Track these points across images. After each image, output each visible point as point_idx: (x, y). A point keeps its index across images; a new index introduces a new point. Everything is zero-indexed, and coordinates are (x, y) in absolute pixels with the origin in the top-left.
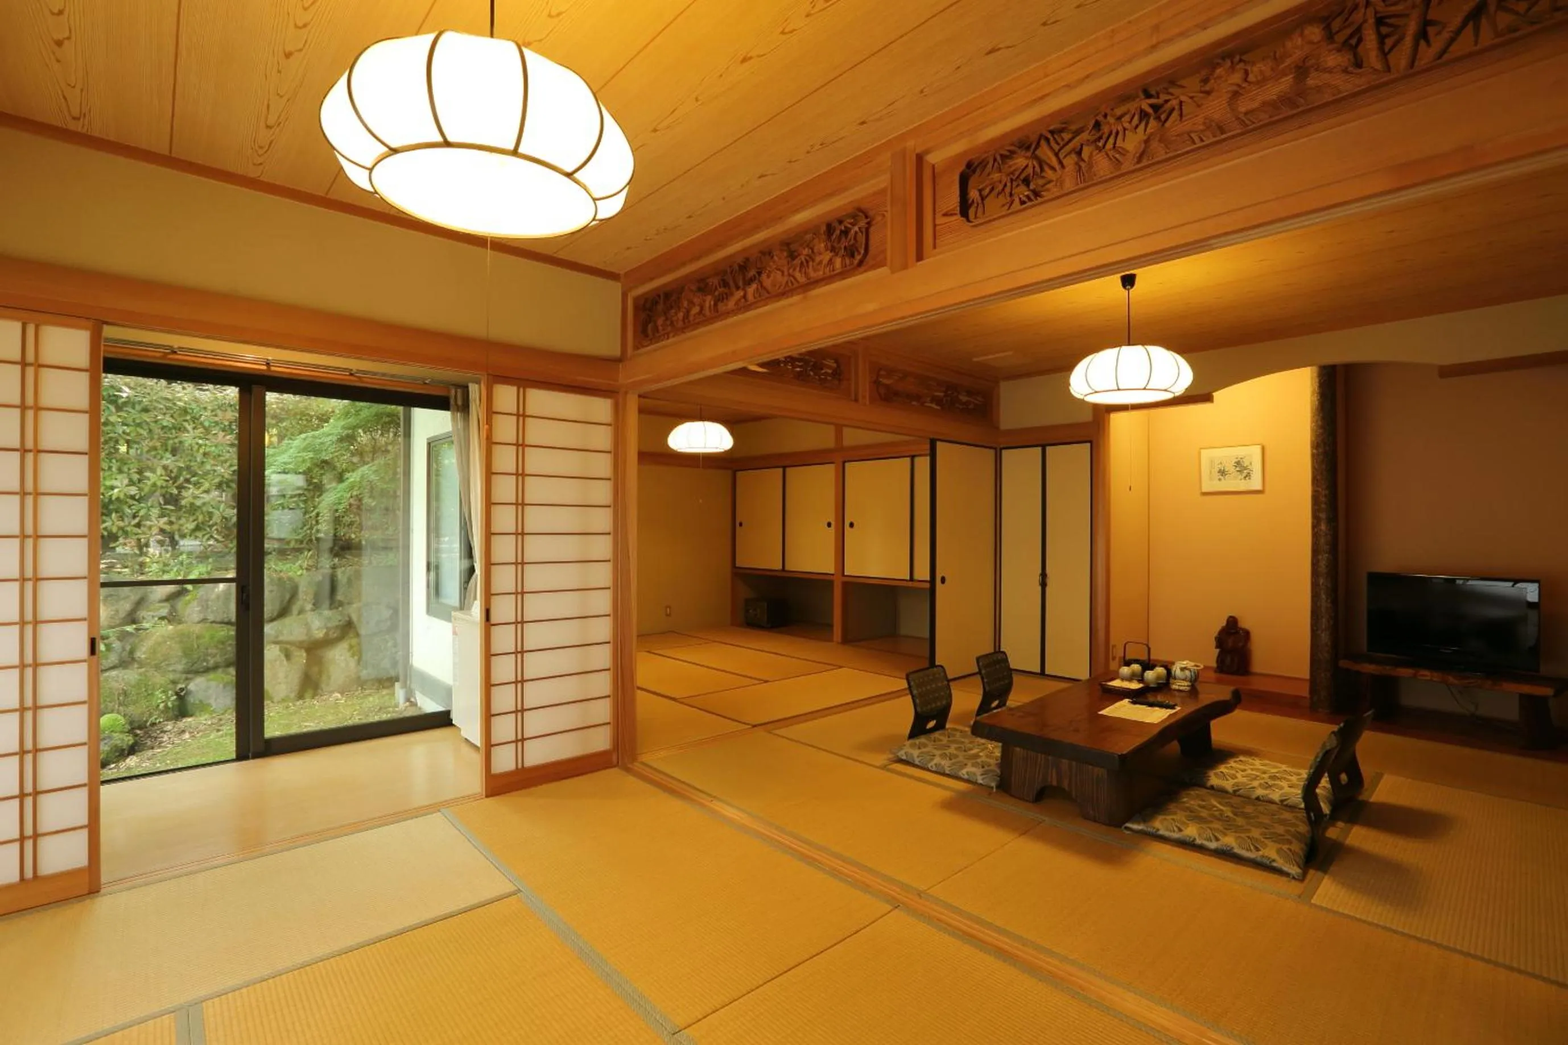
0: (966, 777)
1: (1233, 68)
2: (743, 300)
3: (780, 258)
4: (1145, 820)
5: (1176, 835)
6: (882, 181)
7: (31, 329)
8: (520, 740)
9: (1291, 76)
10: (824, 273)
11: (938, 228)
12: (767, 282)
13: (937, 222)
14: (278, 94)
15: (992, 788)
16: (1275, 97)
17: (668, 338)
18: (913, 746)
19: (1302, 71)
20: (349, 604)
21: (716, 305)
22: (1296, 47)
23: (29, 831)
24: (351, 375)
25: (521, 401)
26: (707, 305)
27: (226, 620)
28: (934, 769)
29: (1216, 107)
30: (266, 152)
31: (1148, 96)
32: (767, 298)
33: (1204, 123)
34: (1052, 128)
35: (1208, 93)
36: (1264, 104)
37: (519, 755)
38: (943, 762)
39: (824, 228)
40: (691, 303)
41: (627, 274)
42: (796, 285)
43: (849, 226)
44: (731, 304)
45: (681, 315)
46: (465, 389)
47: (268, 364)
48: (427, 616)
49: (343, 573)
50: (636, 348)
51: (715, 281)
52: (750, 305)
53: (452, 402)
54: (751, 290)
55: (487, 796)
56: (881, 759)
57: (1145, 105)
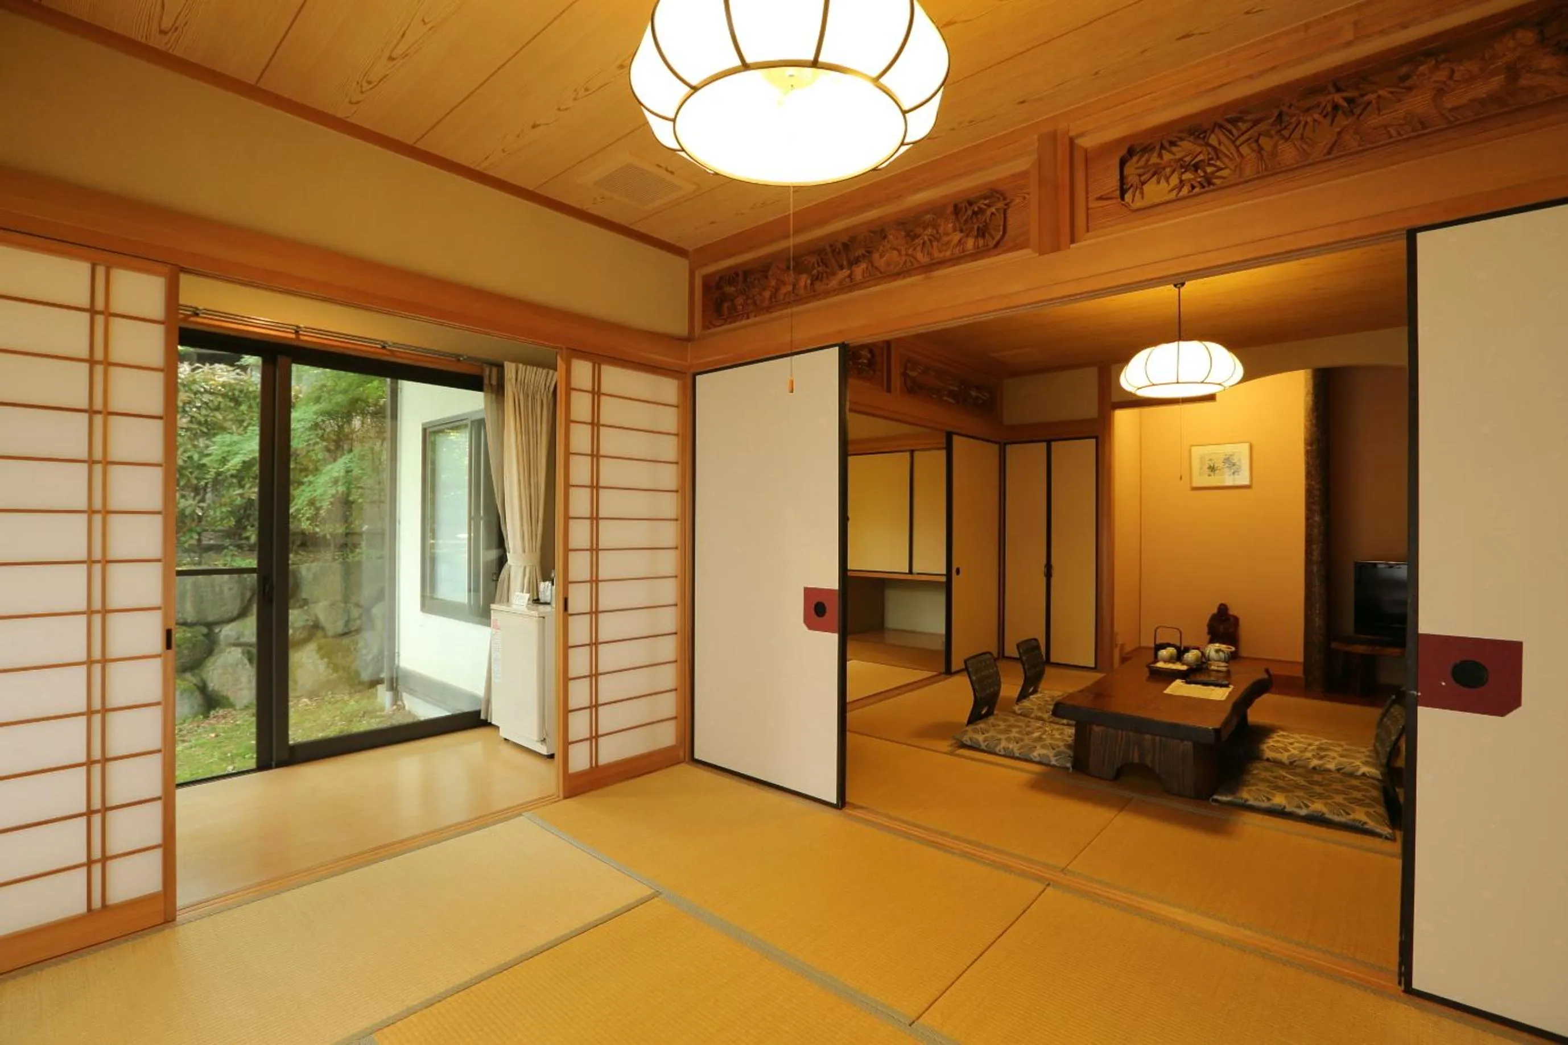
0: (1038, 759)
1: (1436, 67)
2: (848, 280)
3: (896, 238)
4: (1233, 791)
5: (1265, 804)
6: (1023, 164)
7: (101, 271)
8: (594, 737)
9: (1503, 76)
10: (952, 254)
11: (1090, 211)
12: (880, 262)
13: (1091, 205)
14: (423, 20)
15: (1068, 768)
16: (1484, 96)
17: (748, 318)
18: (975, 731)
19: (1513, 72)
20: (314, 603)
21: (812, 284)
22: (1507, 50)
23: (97, 854)
24: (384, 347)
25: (597, 378)
26: (802, 284)
27: (181, 621)
28: (1002, 753)
29: (1419, 103)
30: (371, 89)
31: (1339, 90)
32: (879, 278)
33: (1405, 118)
34: (1228, 116)
35: (1410, 89)
36: (1472, 101)
37: (595, 753)
38: (1011, 746)
39: (950, 209)
40: (781, 282)
41: (700, 251)
42: (916, 265)
43: (984, 207)
44: (834, 282)
45: (767, 294)
46: (501, 367)
47: (297, 332)
48: (421, 613)
49: (308, 569)
50: (705, 327)
51: (813, 260)
52: (855, 285)
53: (486, 381)
54: (859, 270)
55: (565, 797)
56: (945, 745)
57: (1338, 98)
